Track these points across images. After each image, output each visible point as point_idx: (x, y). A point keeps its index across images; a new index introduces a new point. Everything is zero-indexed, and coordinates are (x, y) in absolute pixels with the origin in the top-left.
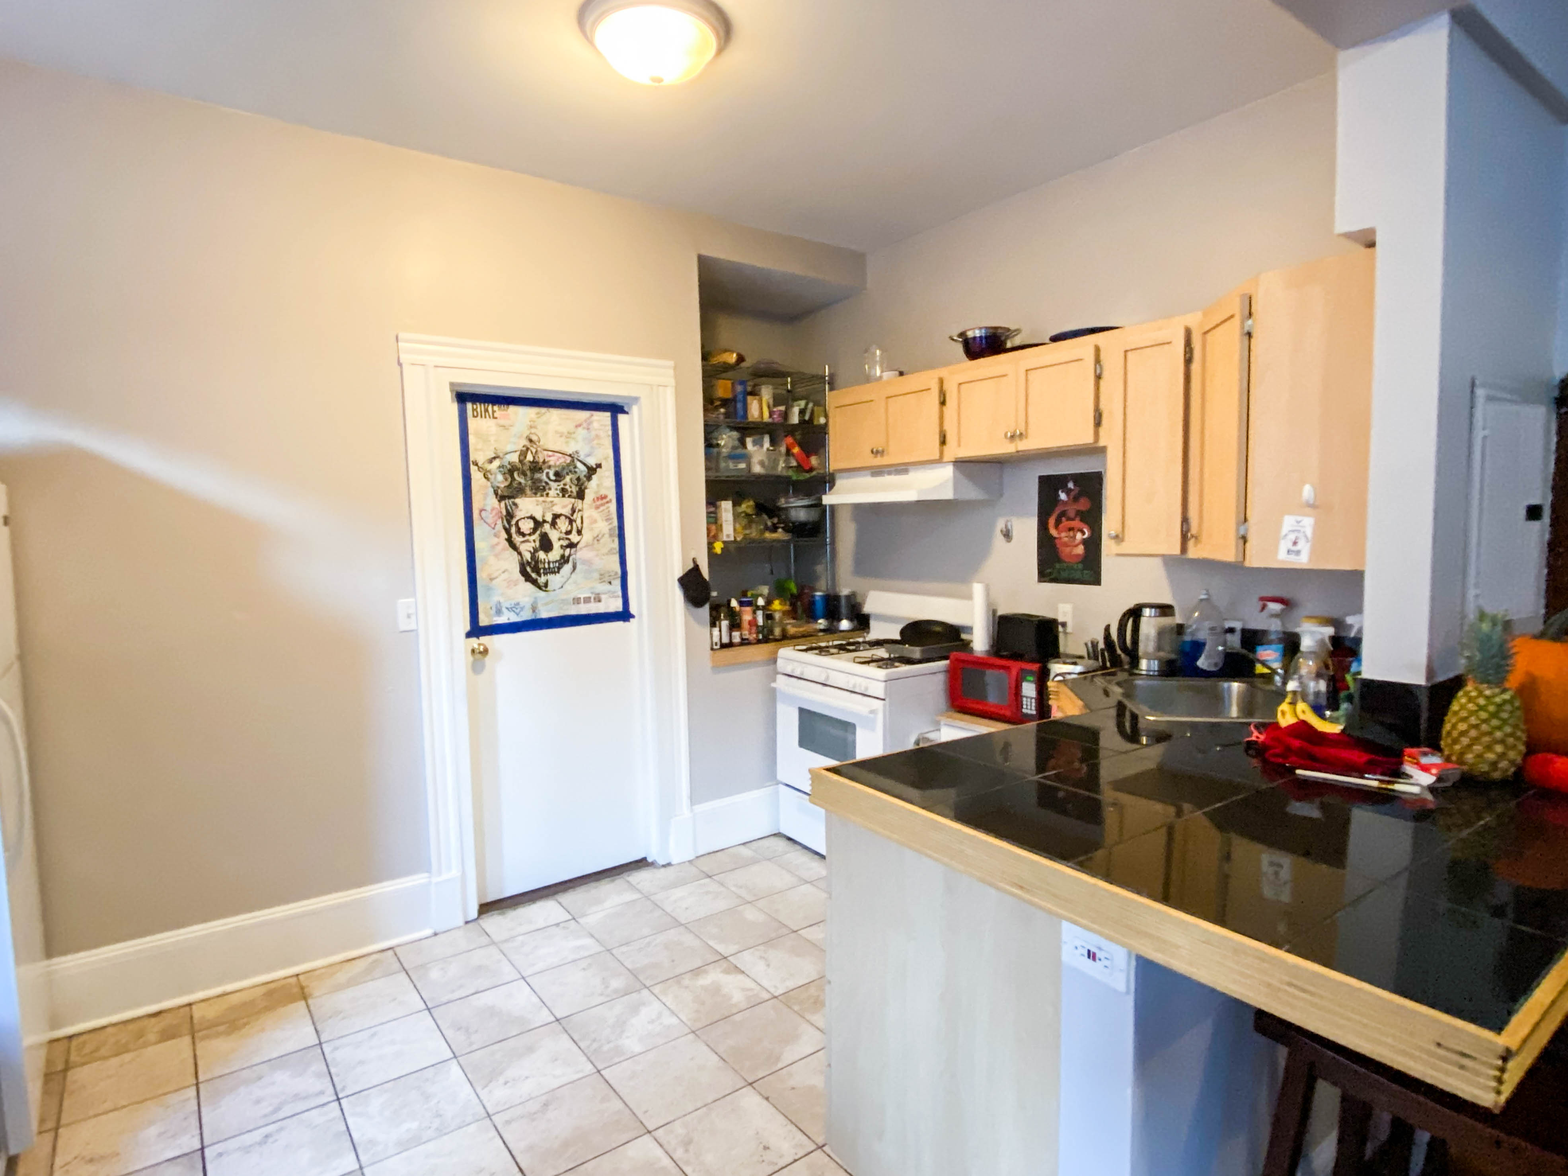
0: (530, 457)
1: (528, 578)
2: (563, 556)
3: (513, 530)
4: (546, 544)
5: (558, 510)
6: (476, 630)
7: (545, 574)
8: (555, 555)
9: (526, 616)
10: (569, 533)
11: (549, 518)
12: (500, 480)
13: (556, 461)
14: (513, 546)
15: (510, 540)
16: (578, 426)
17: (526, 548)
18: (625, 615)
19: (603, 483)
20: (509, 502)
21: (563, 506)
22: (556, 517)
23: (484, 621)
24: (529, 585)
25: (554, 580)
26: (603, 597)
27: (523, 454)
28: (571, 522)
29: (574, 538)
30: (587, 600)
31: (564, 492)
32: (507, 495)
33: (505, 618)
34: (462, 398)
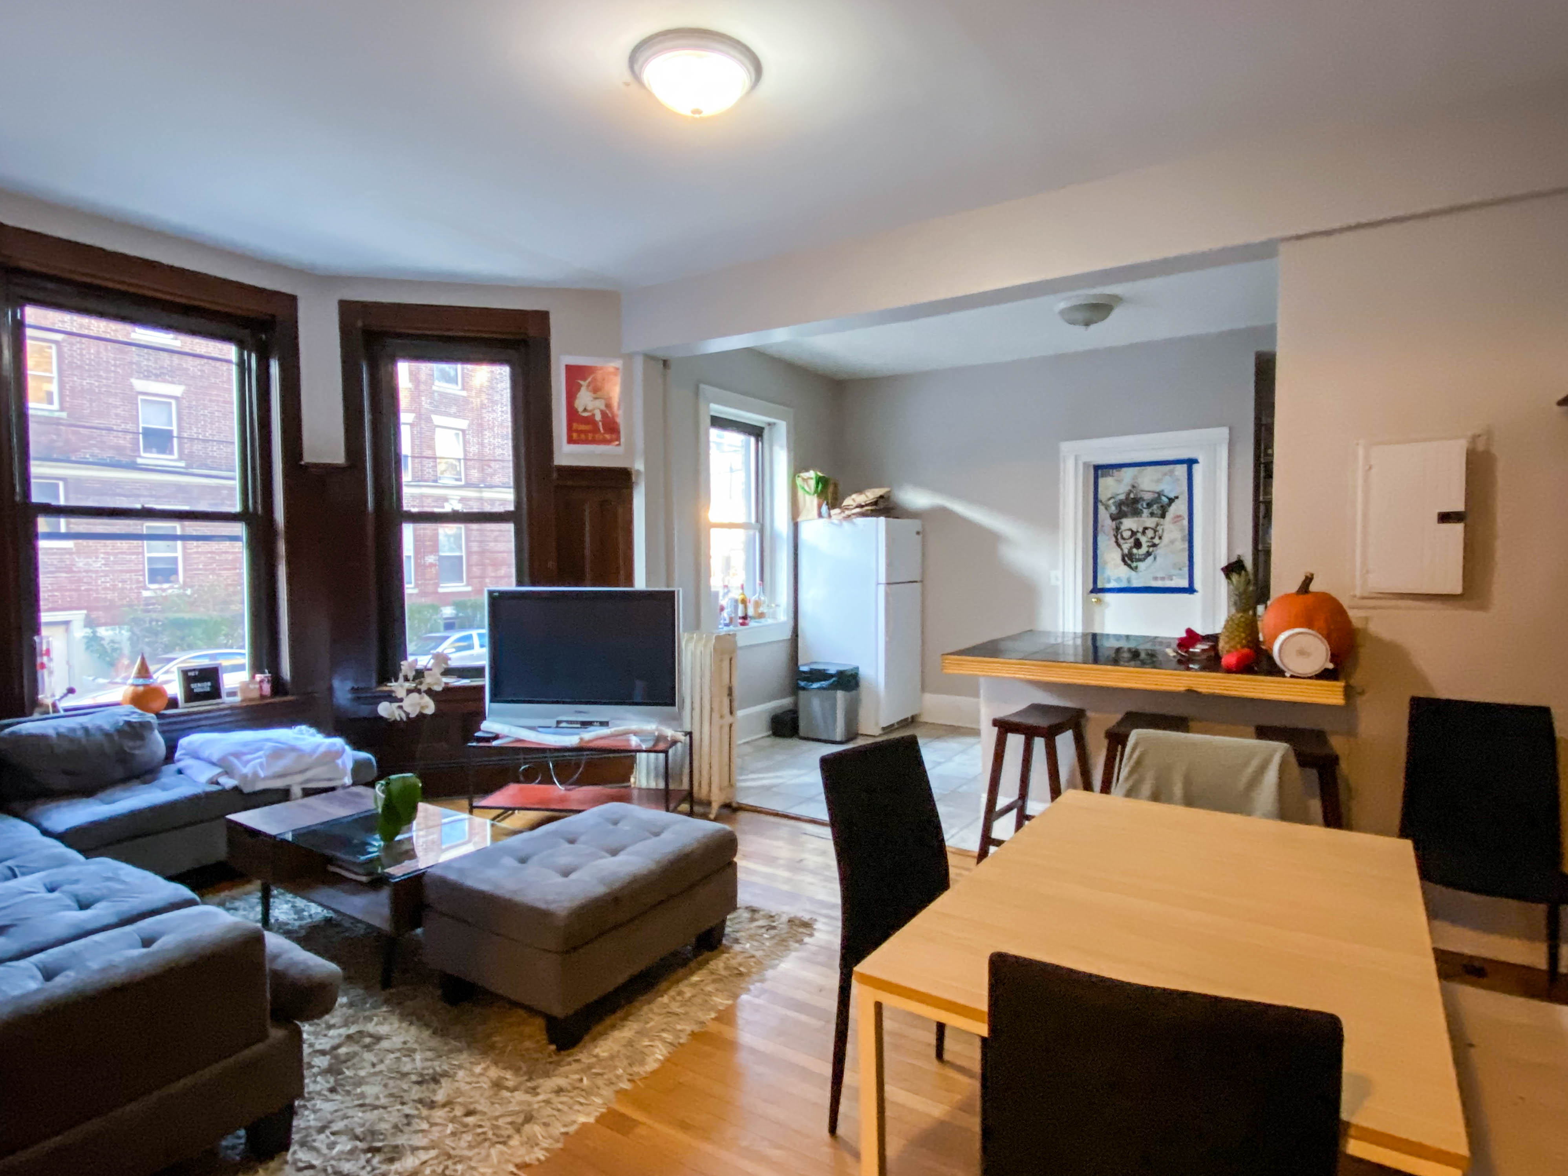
0: (1132, 496)
1: (1126, 563)
2: (1148, 552)
3: (1119, 536)
4: (1138, 544)
5: (1148, 525)
6: (1096, 590)
7: (1136, 562)
8: (1144, 550)
9: (1124, 584)
10: (1152, 538)
11: (1141, 530)
12: (1113, 509)
13: (1148, 497)
14: (1119, 545)
15: (1117, 542)
16: (1165, 474)
17: (1126, 547)
18: (1190, 590)
19: (1179, 508)
20: (1118, 521)
21: (1150, 522)
23: (1100, 585)
24: (1126, 568)
25: (1142, 565)
26: (1174, 577)
27: (1128, 494)
28: (1155, 531)
29: (1156, 541)
30: (1163, 579)
31: (1152, 514)
32: (1117, 517)
33: (1112, 585)
34: (1097, 468)
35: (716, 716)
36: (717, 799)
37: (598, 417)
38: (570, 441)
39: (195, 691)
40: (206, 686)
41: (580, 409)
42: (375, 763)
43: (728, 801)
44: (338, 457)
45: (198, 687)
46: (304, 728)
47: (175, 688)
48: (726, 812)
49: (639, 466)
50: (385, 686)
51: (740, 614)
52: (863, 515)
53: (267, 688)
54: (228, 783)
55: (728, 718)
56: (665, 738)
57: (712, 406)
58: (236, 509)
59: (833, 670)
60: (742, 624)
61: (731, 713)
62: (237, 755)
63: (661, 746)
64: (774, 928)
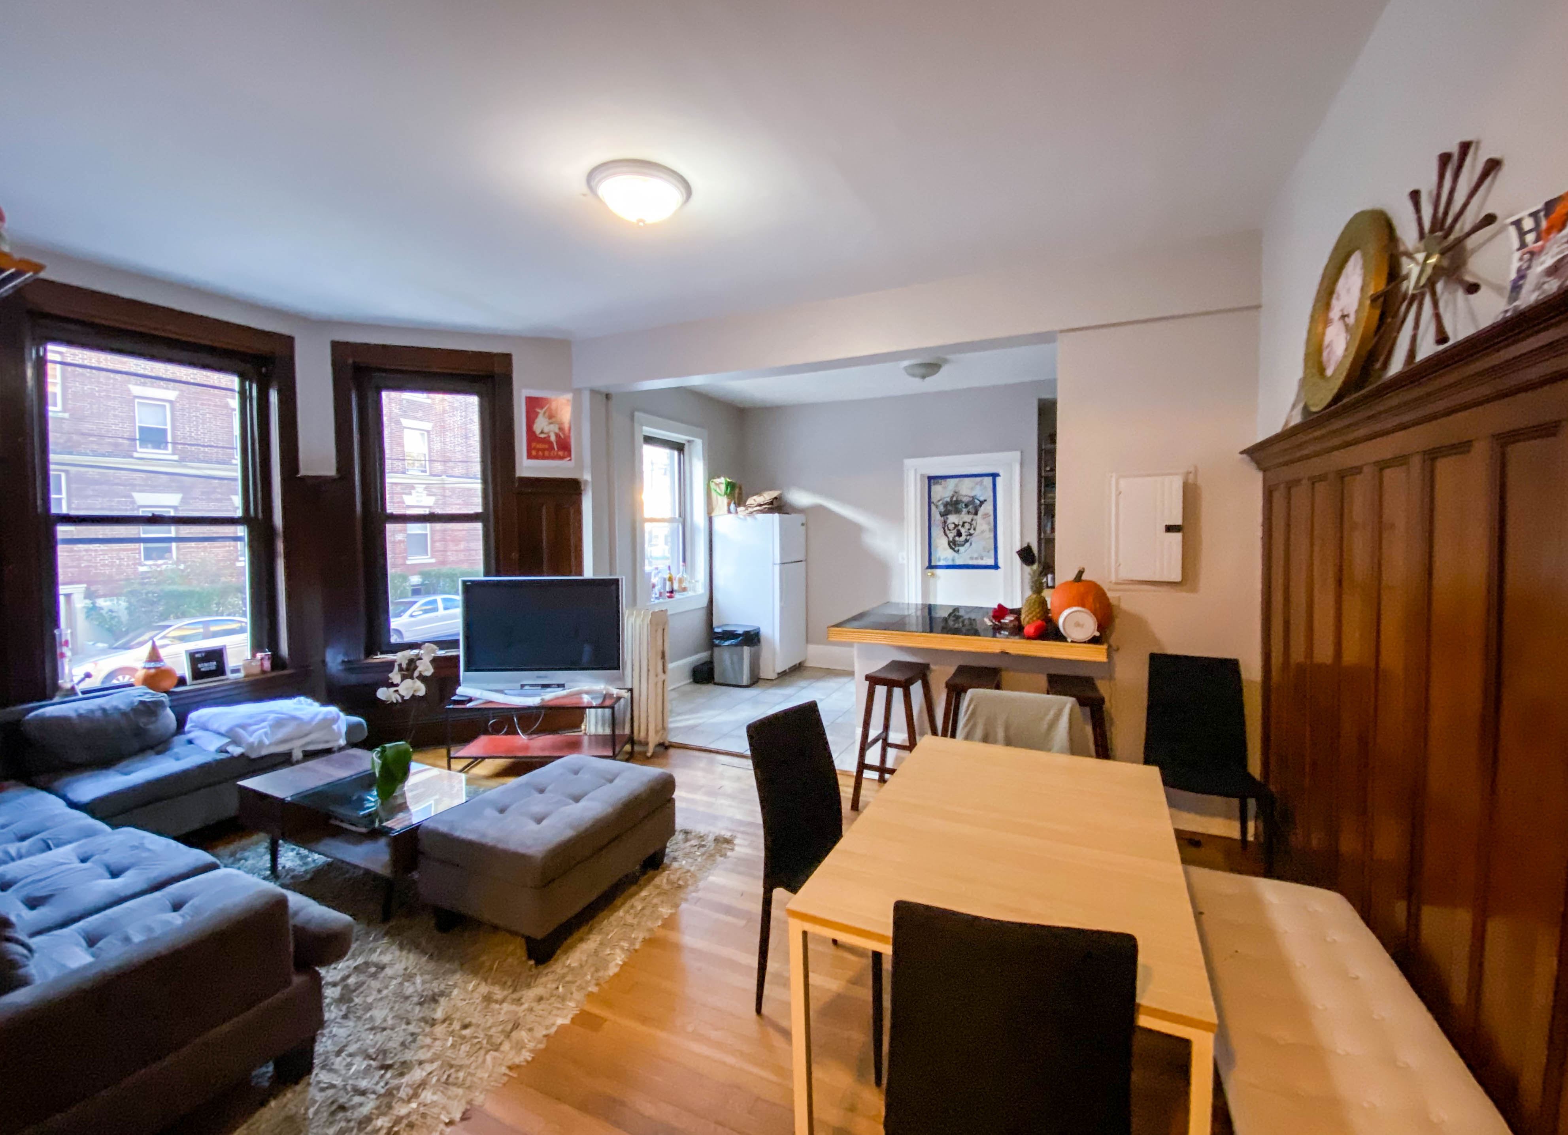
0: (954, 499)
1: (951, 548)
3: (946, 528)
4: (959, 534)
6: (931, 567)
8: (963, 538)
9: (950, 563)
10: (969, 529)
11: (961, 523)
12: (942, 508)
13: (965, 499)
14: (946, 535)
15: (945, 532)
16: (977, 484)
17: (951, 535)
18: (996, 567)
19: (987, 508)
21: (968, 518)
22: (964, 523)
23: (933, 564)
24: (951, 551)
25: (962, 549)
26: (984, 558)
27: (952, 497)
28: (971, 525)
29: (972, 531)
30: (976, 559)
31: (969, 512)
32: (944, 514)
33: (942, 563)
34: (930, 478)
35: (652, 674)
36: (653, 740)
37: (553, 438)
38: (530, 456)
39: (203, 670)
40: (213, 665)
41: (538, 431)
42: (365, 725)
43: (662, 741)
44: (329, 470)
45: (204, 667)
46: (302, 699)
47: (184, 669)
48: (662, 749)
49: (587, 476)
50: (372, 658)
51: (668, 589)
52: (761, 512)
53: (267, 665)
54: (236, 751)
55: (662, 677)
56: (611, 695)
57: (645, 428)
58: (239, 513)
59: (740, 631)
60: (670, 597)
61: (664, 672)
62: (243, 727)
63: (608, 702)
64: (704, 846)
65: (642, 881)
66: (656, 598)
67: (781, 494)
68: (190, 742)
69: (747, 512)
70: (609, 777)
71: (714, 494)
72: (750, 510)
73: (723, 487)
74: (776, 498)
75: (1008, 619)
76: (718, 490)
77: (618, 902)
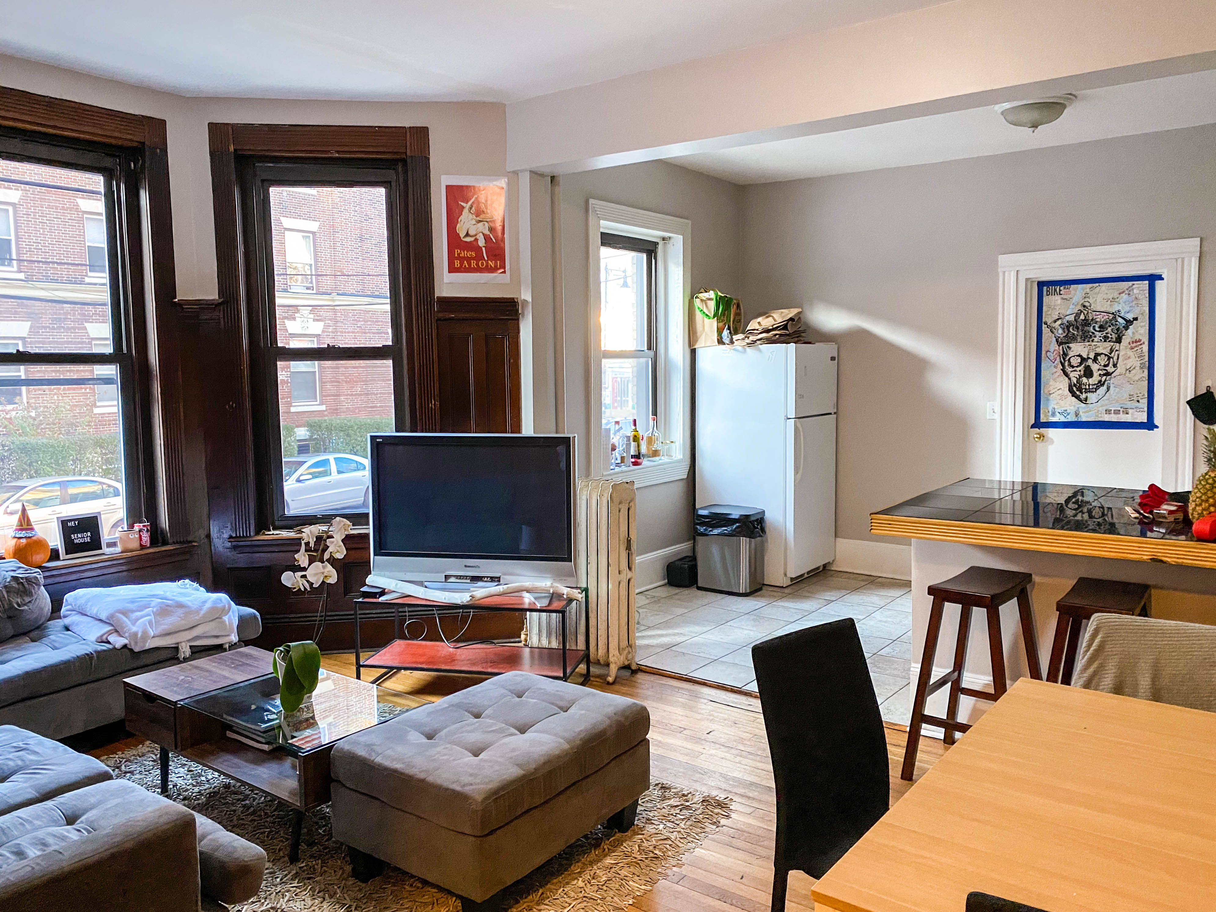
0: (1082, 317)
1: (1074, 394)
2: (1100, 381)
3: (1066, 364)
4: (1088, 373)
5: (1099, 350)
6: (1038, 424)
7: (1086, 392)
8: (1095, 379)
9: (1071, 418)
10: (1105, 366)
11: (1092, 356)
12: (1061, 333)
13: (1100, 318)
14: (1066, 375)
15: (1063, 370)
16: (1122, 293)
17: (1074, 375)
18: (1150, 425)
19: (1140, 330)
20: (1065, 346)
21: (1103, 348)
22: (1097, 355)
23: (1043, 419)
24: (1073, 399)
25: (1092, 397)
26: (1130, 411)
27: (1078, 315)
28: (1109, 358)
29: (1110, 369)
30: (1117, 412)
31: (1106, 338)
32: (1064, 342)
33: (1057, 419)
34: (1041, 285)
35: (613, 570)
36: (616, 659)
37: (481, 243)
38: (452, 269)
39: (76, 541)
40: (86, 537)
41: (462, 235)
42: (259, 617)
43: (626, 663)
44: (212, 294)
45: (78, 538)
46: (187, 581)
47: (56, 540)
48: (626, 673)
49: (526, 295)
50: (264, 534)
51: (632, 452)
52: (770, 341)
53: (146, 538)
54: (118, 641)
55: (626, 574)
56: (560, 596)
57: (602, 222)
58: (109, 350)
59: (735, 514)
60: (635, 464)
61: (630, 568)
62: (125, 613)
63: (556, 605)
64: (687, 808)
65: (605, 845)
66: (617, 465)
67: (799, 313)
68: (67, 629)
69: (747, 341)
70: (564, 704)
71: (699, 316)
72: (752, 338)
73: (712, 304)
74: (791, 319)
75: (1166, 508)
76: (705, 310)
77: (576, 868)
